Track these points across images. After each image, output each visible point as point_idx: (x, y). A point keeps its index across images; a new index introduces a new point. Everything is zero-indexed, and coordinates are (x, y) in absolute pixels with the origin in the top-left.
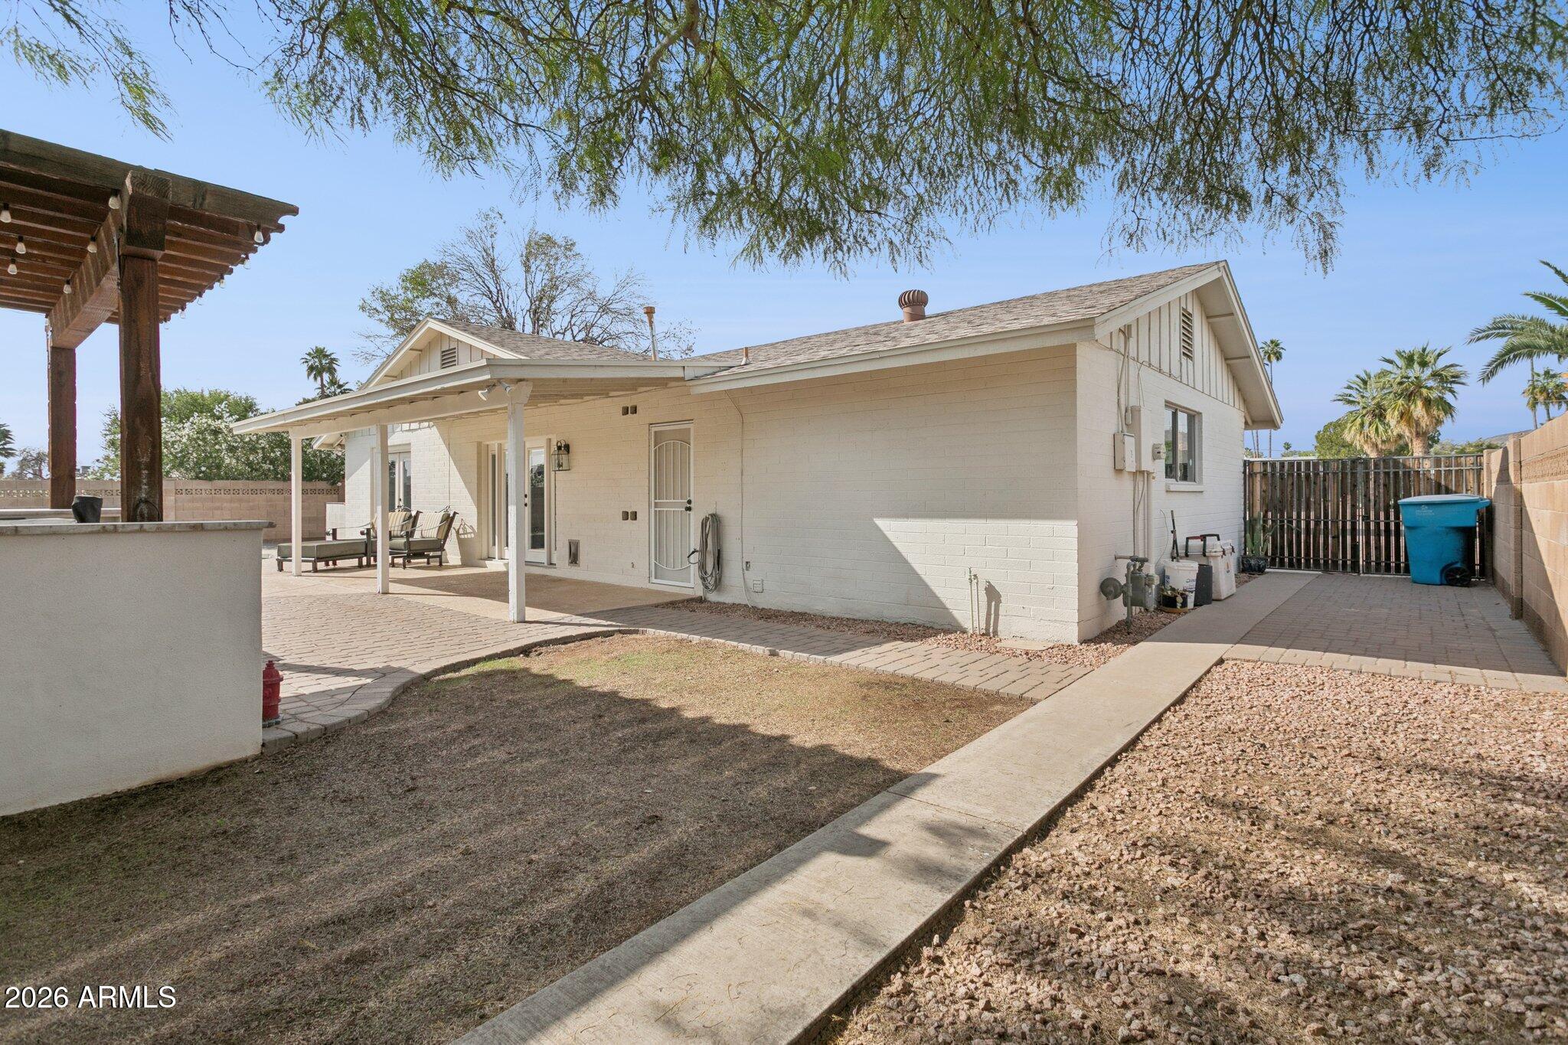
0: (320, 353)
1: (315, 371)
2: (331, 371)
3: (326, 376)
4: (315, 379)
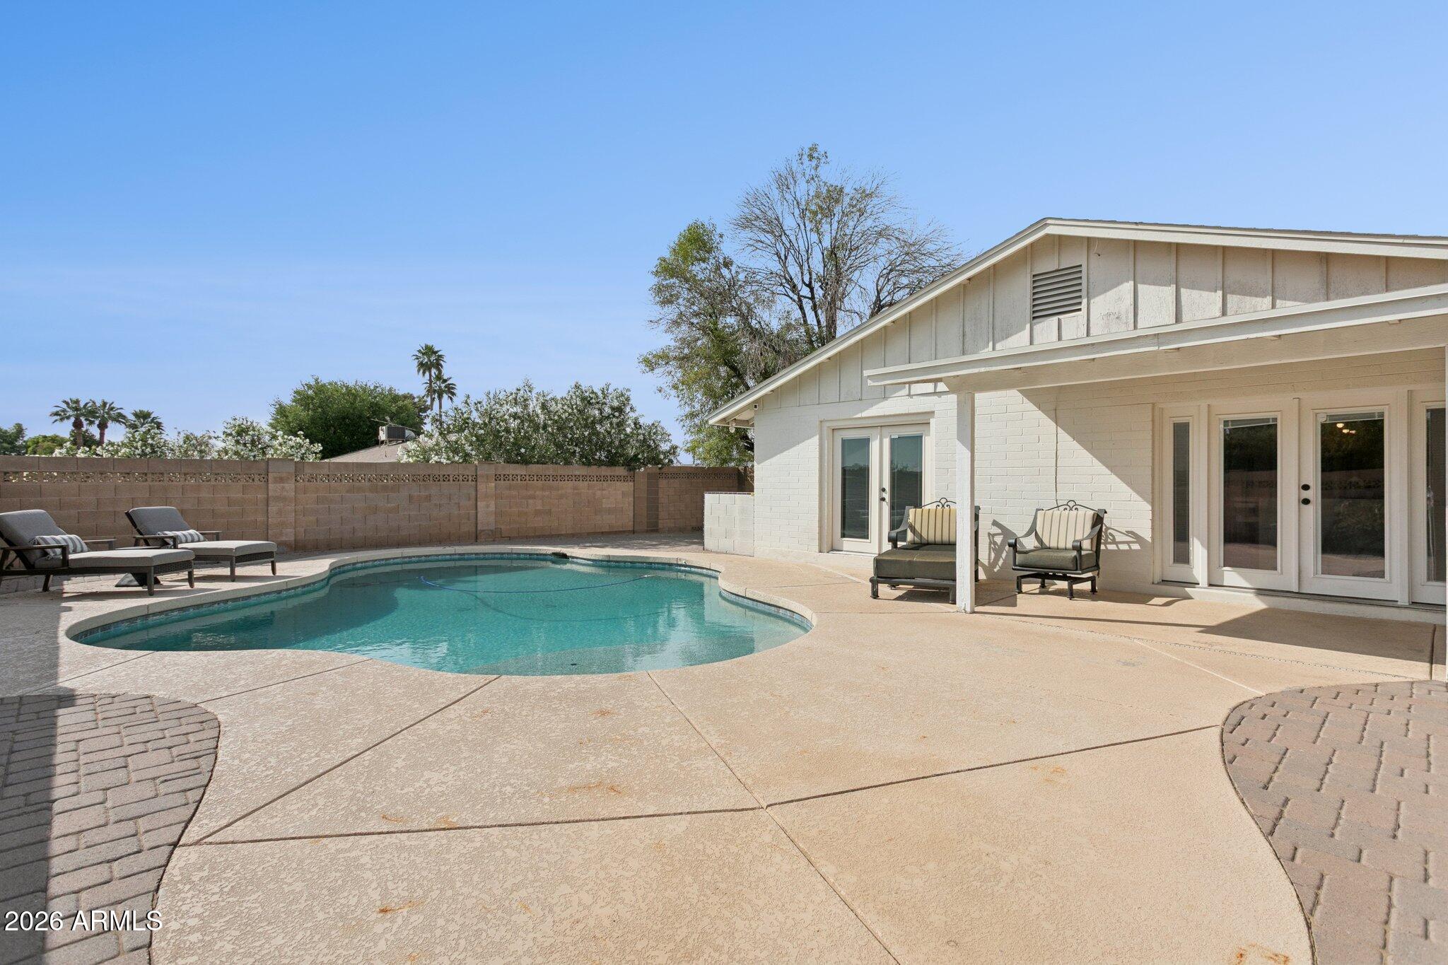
0: (429, 351)
1: (425, 368)
2: (438, 365)
3: (434, 371)
4: (424, 373)
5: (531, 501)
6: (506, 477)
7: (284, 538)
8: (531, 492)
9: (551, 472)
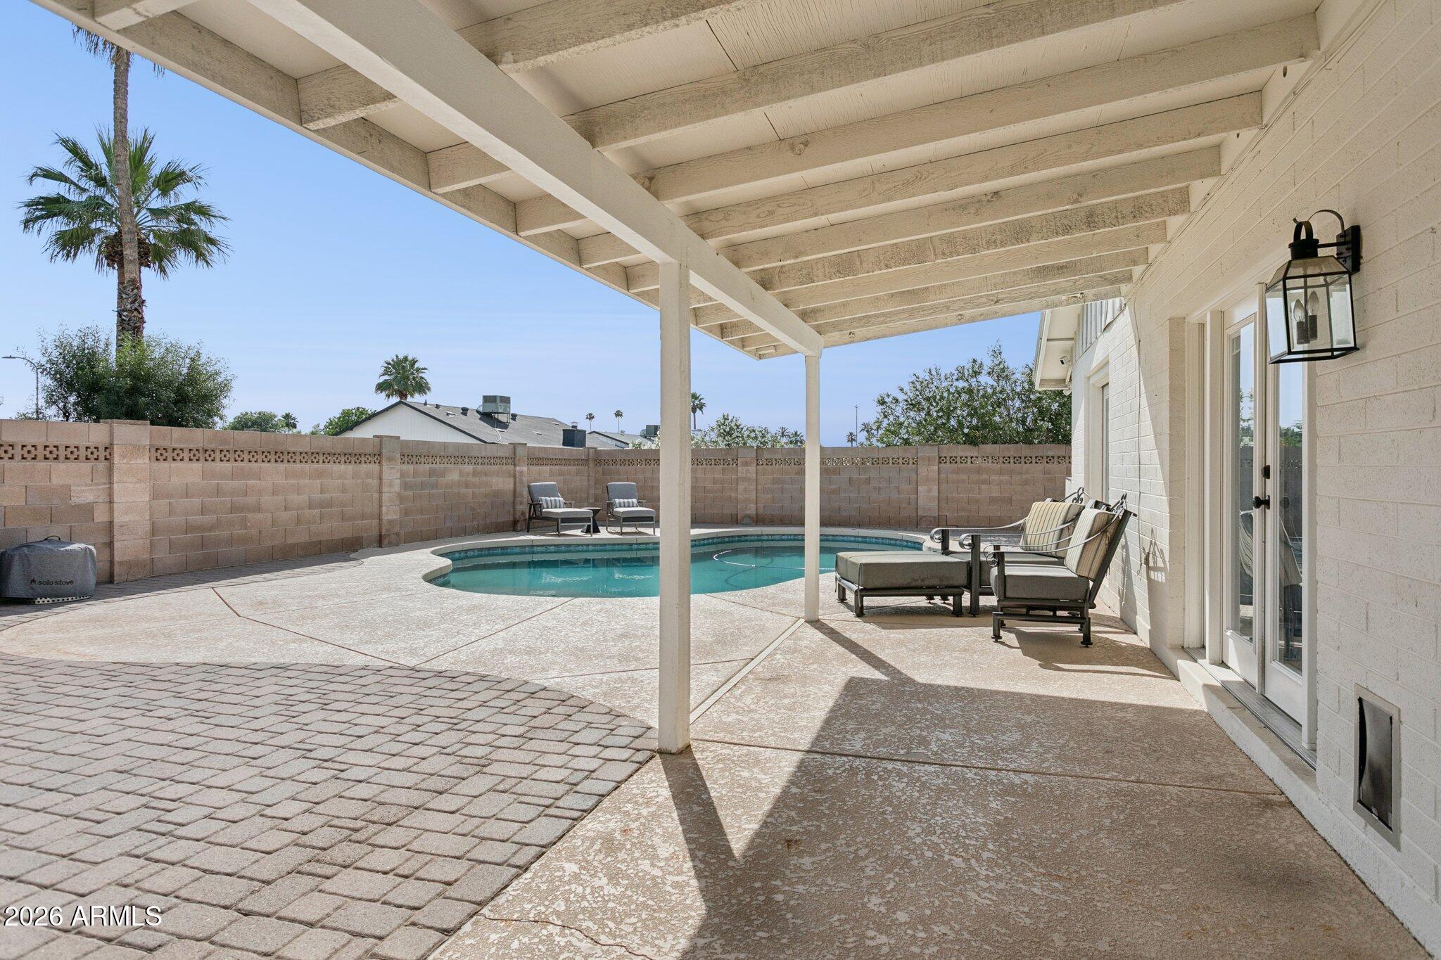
5: (983, 487)
6: (953, 460)
7: (748, 512)
8: (984, 476)
9: (1012, 453)
